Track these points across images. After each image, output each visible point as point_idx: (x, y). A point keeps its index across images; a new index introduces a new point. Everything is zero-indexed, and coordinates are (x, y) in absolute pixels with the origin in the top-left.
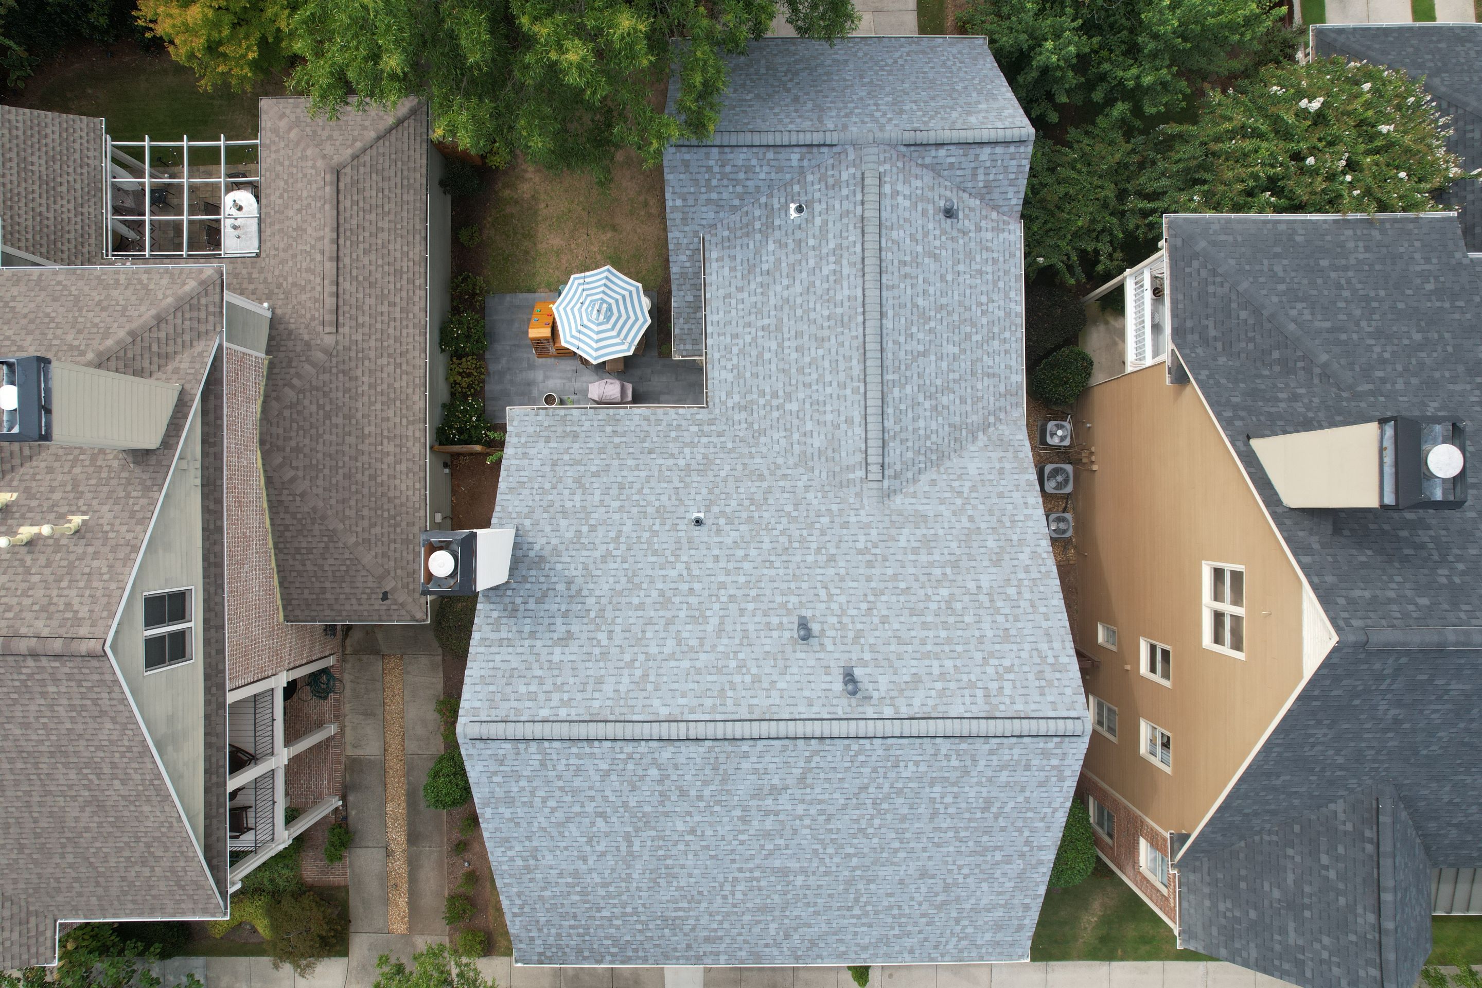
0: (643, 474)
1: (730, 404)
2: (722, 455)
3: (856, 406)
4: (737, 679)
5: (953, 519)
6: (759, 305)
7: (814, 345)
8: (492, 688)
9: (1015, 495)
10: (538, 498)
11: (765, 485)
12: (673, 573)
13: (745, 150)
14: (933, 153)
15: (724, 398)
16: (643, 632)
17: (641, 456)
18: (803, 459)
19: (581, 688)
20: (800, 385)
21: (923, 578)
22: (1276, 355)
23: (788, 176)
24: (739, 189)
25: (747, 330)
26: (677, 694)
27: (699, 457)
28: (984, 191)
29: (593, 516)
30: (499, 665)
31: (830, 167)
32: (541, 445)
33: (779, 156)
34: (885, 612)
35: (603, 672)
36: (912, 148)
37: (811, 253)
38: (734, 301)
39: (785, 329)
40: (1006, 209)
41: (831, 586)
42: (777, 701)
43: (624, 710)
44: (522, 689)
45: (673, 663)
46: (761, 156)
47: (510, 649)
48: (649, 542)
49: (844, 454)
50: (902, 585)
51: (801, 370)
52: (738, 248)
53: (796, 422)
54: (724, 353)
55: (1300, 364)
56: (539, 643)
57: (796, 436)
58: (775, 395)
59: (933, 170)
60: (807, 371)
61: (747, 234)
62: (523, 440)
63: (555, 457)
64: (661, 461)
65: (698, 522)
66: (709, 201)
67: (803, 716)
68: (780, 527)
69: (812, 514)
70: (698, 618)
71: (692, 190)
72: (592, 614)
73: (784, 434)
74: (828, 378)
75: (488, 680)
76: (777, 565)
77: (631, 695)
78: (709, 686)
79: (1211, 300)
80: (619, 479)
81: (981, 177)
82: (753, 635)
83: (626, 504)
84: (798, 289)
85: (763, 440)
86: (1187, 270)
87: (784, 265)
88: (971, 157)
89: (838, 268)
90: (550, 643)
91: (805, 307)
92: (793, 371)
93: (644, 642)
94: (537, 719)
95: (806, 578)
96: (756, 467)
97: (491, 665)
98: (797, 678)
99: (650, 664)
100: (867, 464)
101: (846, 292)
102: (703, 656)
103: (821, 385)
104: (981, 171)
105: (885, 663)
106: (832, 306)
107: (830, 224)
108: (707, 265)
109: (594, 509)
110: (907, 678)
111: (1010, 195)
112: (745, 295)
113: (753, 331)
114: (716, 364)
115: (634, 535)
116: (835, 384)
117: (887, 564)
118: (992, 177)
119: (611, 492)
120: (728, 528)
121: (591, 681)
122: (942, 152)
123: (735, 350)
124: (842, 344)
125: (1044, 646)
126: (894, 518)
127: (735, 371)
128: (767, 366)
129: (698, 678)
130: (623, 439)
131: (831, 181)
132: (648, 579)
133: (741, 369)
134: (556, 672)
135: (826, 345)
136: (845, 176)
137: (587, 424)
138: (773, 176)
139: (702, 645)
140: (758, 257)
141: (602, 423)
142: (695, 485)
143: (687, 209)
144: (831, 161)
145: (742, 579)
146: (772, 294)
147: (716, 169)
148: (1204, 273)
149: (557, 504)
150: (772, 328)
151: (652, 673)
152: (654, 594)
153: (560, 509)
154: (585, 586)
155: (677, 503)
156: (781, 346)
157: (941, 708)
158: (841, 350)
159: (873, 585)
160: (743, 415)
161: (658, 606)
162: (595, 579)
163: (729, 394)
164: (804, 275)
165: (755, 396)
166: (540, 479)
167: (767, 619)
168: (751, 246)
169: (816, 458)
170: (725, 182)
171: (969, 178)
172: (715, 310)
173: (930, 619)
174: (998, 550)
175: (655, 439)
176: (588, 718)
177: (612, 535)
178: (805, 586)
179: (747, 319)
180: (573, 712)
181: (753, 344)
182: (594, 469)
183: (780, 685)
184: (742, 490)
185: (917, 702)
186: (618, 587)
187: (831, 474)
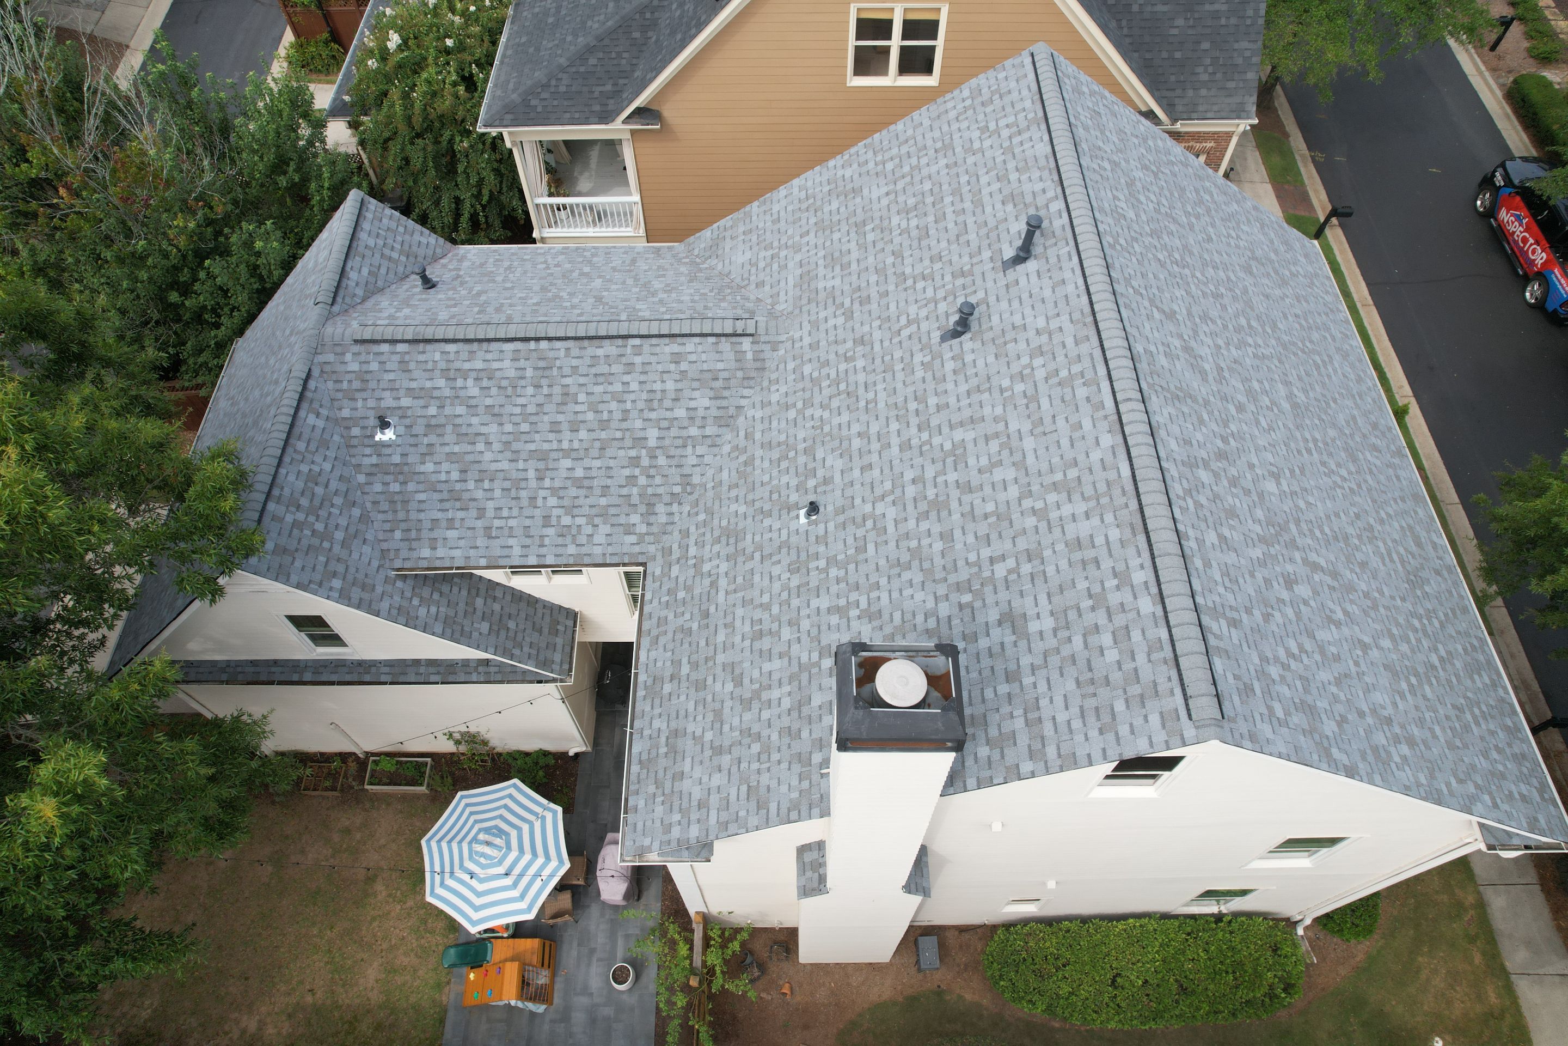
0: (740, 612)
1: (642, 529)
2: (716, 522)
3: (657, 350)
4: (1040, 374)
5: (805, 249)
6: (507, 484)
7: (571, 407)
8: (1120, 706)
9: (775, 210)
10: (775, 756)
11: (759, 453)
12: (891, 513)
13: (283, 471)
14: (352, 284)
15: (633, 539)
16: (986, 516)
17: (712, 628)
18: (725, 421)
19: (1091, 567)
20: (625, 425)
21: (880, 245)
22: (636, 35)
23: (336, 438)
24: (338, 501)
25: (540, 502)
26: (1076, 435)
27: (716, 548)
29: (804, 659)
30: (1075, 710)
31: (338, 386)
32: (686, 785)
33: (305, 436)
34: (927, 262)
35: (1060, 547)
36: (339, 299)
37: (448, 411)
38: (497, 523)
39: (546, 446)
40: (442, 250)
41: (896, 327)
42: (1065, 318)
43: (1117, 492)
44: (1112, 655)
45: (1030, 460)
46: (300, 457)
47: (1044, 703)
48: (844, 566)
49: (720, 366)
50: (890, 260)
51: (604, 425)
52: (422, 516)
53: (674, 432)
54: (569, 538)
55: (648, 15)
56: (1025, 661)
57: (693, 431)
58: (635, 462)
59: (373, 293)
60: (605, 416)
61: (405, 502)
62: (676, 817)
63: (708, 753)
64: (721, 595)
65: (813, 508)
66: (344, 544)
67: (1080, 281)
68: (818, 413)
69: (800, 385)
70: (958, 455)
71: (322, 559)
72: (967, 598)
73: (690, 448)
74: (618, 387)
75: (1106, 718)
76: (871, 395)
77: (1089, 491)
78: (1057, 402)
79: (573, 89)
80: (747, 643)
82: (974, 382)
83: (785, 618)
84: (493, 428)
85: (696, 480)
86: (539, 109)
87: (456, 449)
88: (368, 253)
89: (474, 374)
90: (1023, 644)
91: (517, 419)
92: (603, 435)
93: (1003, 508)
94: (1159, 612)
95: (887, 358)
96: (734, 473)
97: (1077, 724)
98: (1028, 311)
99: (1035, 488)
100: (735, 335)
101: (507, 363)
102: (1013, 427)
103: (626, 396)
104: (387, 252)
105: (993, 235)
106: (523, 383)
107: (414, 385)
108: (438, 564)
109: (795, 663)
110: (1010, 207)
111: (424, 240)
112: (490, 505)
113: (542, 493)
114: (584, 550)
115: (834, 589)
116: (626, 378)
117: (864, 285)
118: (398, 246)
119: (766, 647)
120: (820, 473)
121: (1077, 556)
122: (353, 275)
123: (566, 520)
124: (575, 368)
125: (953, 114)
126: (804, 301)
127: (597, 520)
128: (594, 473)
129: (1047, 420)
130: (685, 660)
131: (356, 384)
132: (904, 544)
133: (594, 511)
134: (1072, 615)
135: (573, 390)
136: (355, 367)
137: (657, 724)
138: (331, 454)
139: (997, 435)
140: (439, 487)
141: (657, 702)
142: (757, 538)
143: (350, 578)
144: (330, 384)
145: (894, 426)
146: (494, 466)
147: (301, 516)
148: (545, 95)
149: (786, 721)
150: (541, 465)
151: (1048, 480)
152: (924, 526)
153: (795, 714)
154: (919, 628)
155: (784, 551)
156: (567, 453)
157: (1042, 162)
158: (583, 370)
159: (891, 288)
160: (660, 508)
161: (944, 514)
162: (908, 616)
163: (629, 530)
164: (475, 420)
165: (635, 491)
166: (744, 765)
167: (950, 377)
168: (422, 496)
169: (724, 403)
170: (323, 513)
171: (392, 265)
172: (506, 552)
173: (931, 218)
174: (842, 198)
175: (687, 616)
176: (1142, 538)
177: (834, 620)
178: (898, 354)
179: (525, 503)
180: (1134, 562)
181: (561, 493)
182: (730, 687)
183: (1041, 322)
184: (766, 478)
185: (1038, 187)
186: (918, 578)
187: (746, 384)
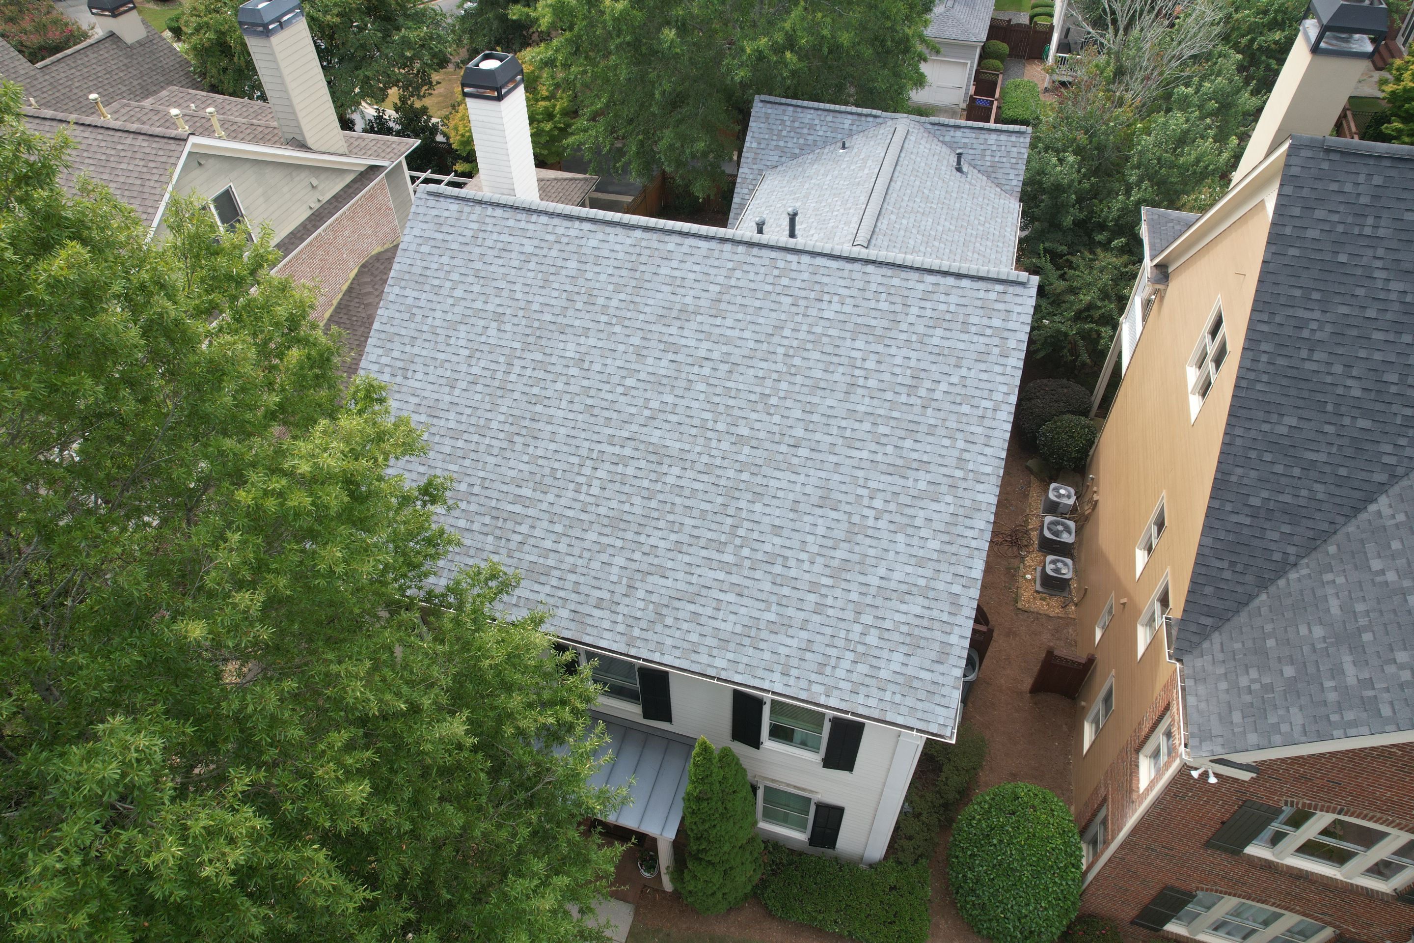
3: (856, 215)
6: (795, 190)
14: (952, 133)
23: (840, 136)
24: (801, 141)
28: (990, 169)
31: (872, 131)
36: (936, 127)
37: (845, 163)
38: (775, 193)
39: (811, 196)
40: (1008, 188)
52: (790, 172)
59: (951, 148)
60: (821, 209)
61: (799, 166)
66: (777, 147)
71: (767, 137)
74: (837, 208)
81: (988, 158)
84: (829, 178)
87: (822, 171)
88: (981, 141)
89: (863, 165)
91: (831, 184)
101: (865, 173)
104: (988, 153)
106: (852, 180)
107: (864, 150)
111: (1012, 177)
112: (786, 188)
118: (997, 159)
122: (959, 133)
124: (854, 192)
131: (870, 135)
135: (842, 195)
136: (881, 132)
138: (829, 134)
140: (803, 172)
143: (759, 151)
144: (873, 128)
146: (807, 184)
147: (788, 123)
164: (836, 172)
168: (800, 169)
170: (792, 134)
171: (979, 157)
179: (783, 198)
